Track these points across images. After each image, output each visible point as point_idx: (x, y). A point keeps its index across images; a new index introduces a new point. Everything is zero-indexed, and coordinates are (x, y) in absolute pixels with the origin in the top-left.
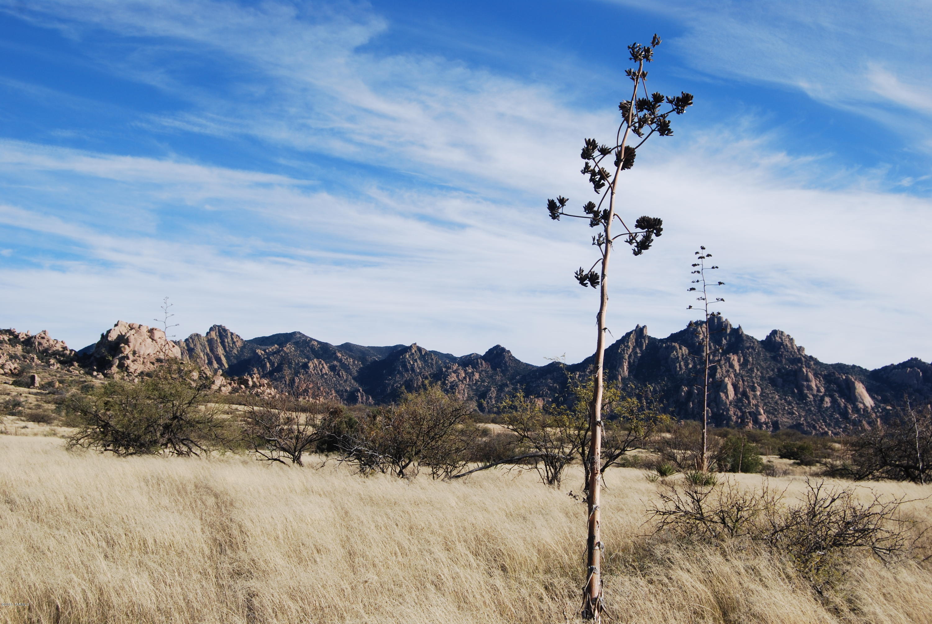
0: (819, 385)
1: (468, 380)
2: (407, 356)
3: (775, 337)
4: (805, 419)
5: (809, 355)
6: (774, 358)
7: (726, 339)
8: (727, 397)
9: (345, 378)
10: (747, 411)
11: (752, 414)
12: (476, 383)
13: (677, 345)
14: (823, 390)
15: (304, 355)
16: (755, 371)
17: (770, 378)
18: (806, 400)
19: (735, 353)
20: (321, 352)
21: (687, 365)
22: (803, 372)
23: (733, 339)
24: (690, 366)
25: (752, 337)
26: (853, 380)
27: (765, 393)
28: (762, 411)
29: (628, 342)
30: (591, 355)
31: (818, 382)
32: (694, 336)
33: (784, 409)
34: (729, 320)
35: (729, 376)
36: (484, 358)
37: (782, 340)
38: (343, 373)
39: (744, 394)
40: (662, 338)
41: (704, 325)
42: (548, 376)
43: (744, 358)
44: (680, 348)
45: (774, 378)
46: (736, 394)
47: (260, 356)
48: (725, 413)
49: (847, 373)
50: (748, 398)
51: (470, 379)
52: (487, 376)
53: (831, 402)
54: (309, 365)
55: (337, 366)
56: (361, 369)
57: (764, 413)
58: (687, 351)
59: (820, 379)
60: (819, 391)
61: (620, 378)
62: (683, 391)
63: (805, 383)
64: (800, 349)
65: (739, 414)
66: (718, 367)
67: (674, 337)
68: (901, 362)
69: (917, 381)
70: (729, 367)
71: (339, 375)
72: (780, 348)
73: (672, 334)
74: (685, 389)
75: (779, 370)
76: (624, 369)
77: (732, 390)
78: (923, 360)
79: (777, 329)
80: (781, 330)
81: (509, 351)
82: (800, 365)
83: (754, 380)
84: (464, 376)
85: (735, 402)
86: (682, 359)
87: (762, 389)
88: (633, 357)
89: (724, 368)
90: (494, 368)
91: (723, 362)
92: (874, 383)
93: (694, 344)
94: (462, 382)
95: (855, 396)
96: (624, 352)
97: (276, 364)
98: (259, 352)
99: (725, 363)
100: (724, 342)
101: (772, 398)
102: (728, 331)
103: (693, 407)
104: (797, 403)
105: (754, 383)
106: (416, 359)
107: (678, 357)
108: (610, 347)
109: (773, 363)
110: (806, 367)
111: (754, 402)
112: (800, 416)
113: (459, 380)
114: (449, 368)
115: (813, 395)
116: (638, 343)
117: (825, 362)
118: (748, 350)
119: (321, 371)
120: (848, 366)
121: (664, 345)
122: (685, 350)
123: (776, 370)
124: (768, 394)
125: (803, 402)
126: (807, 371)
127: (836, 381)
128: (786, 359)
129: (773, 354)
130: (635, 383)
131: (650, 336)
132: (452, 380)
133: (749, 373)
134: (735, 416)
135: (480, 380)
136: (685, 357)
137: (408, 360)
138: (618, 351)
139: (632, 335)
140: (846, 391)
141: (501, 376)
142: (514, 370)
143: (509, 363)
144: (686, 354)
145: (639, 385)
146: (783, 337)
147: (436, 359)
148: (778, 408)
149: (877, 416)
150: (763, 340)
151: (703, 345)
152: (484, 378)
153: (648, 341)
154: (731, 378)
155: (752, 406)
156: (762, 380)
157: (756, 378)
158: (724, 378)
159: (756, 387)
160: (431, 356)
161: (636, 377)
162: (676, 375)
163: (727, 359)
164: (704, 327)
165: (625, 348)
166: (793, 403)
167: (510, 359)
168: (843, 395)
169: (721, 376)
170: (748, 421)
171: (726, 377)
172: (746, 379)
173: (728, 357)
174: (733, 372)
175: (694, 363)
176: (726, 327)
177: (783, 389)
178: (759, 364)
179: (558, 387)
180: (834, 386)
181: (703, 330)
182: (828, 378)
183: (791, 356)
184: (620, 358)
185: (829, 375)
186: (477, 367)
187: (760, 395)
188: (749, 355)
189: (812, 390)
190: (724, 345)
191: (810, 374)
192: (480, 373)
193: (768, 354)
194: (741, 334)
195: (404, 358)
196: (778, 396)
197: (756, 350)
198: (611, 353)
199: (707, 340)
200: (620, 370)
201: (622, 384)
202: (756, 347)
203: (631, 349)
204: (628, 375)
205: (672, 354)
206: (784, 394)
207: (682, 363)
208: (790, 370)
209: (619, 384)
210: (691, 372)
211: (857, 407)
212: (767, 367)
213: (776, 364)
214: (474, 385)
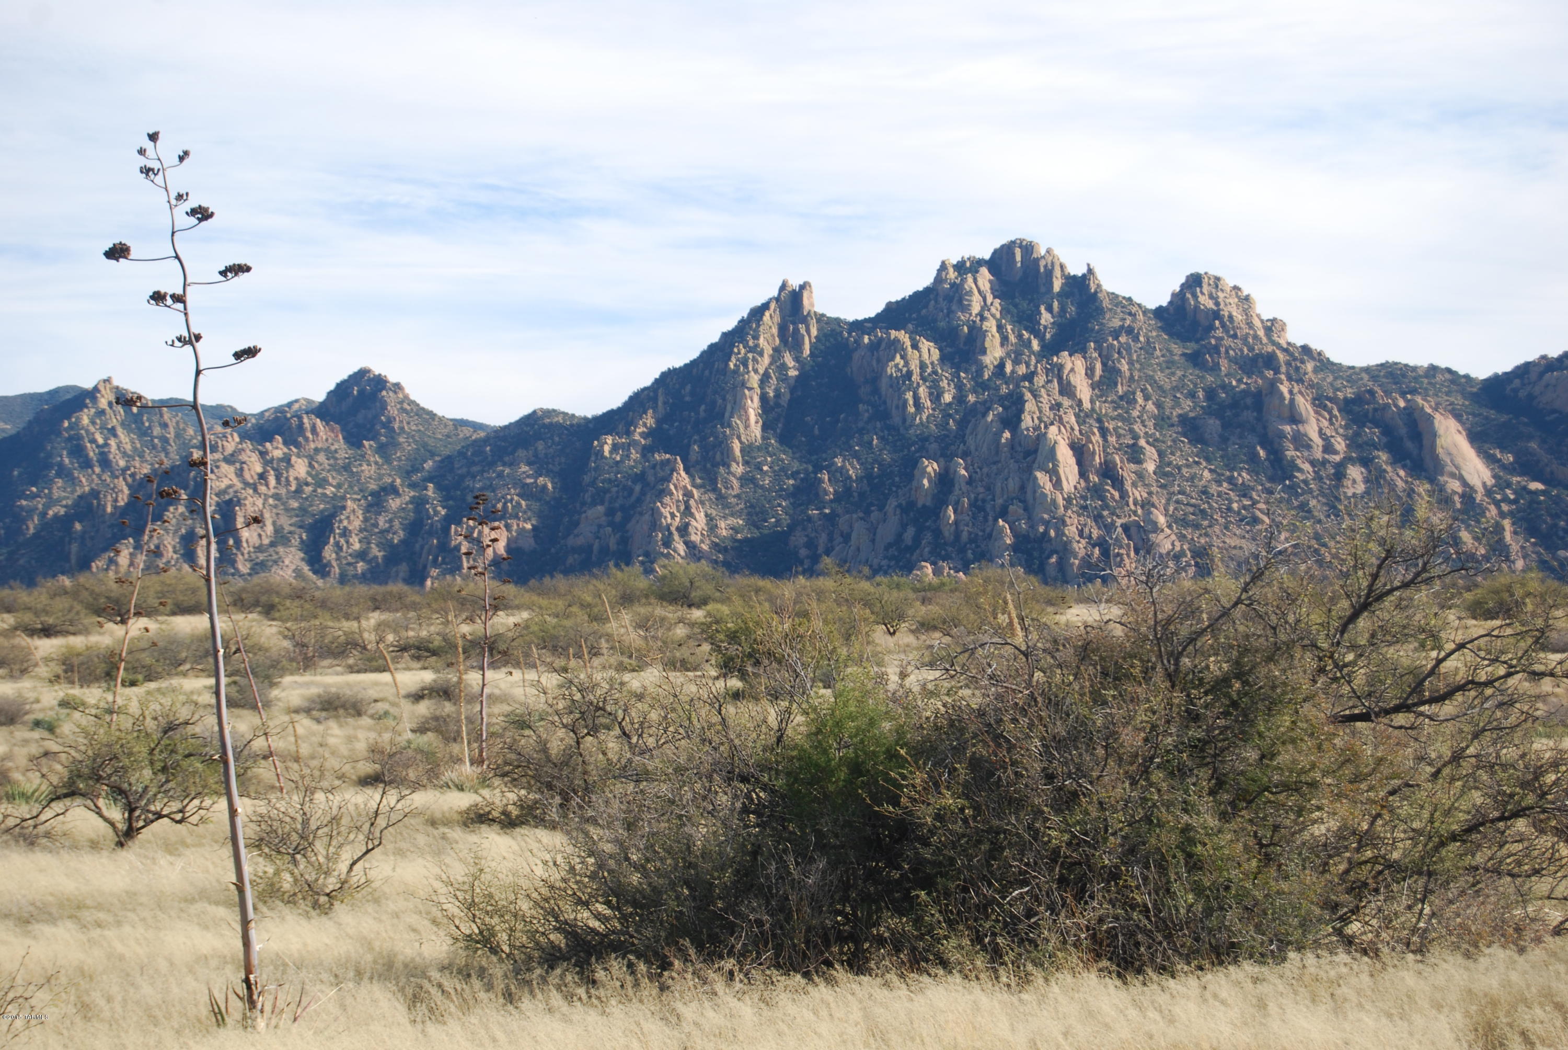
0: (1328, 433)
1: (272, 481)
2: (85, 421)
3: (1195, 296)
5: (1299, 343)
6: (1195, 359)
7: (1050, 309)
8: (1058, 484)
10: (1118, 522)
11: (1133, 531)
12: (299, 491)
14: (1340, 445)
16: (1140, 401)
17: (1183, 419)
18: (1291, 477)
19: (1079, 349)
21: (936, 396)
22: (1281, 394)
23: (1072, 309)
24: (948, 398)
25: (1130, 299)
26: (1429, 410)
27: (1169, 464)
29: (756, 338)
30: (648, 382)
31: (1326, 423)
32: (954, 307)
33: (1229, 509)
34: (1057, 251)
35: (1061, 418)
36: (323, 411)
37: (1217, 304)
39: (1109, 472)
40: (860, 318)
41: (984, 271)
42: (521, 453)
43: (1104, 364)
44: (915, 346)
45: (1194, 418)
46: (1083, 474)
48: (1052, 533)
49: (1413, 391)
50: (1118, 483)
51: (278, 478)
52: (333, 467)
53: (1367, 481)
57: (1170, 526)
58: (936, 354)
59: (1330, 413)
60: (1328, 448)
61: (736, 447)
62: (924, 472)
63: (1288, 428)
64: (1272, 326)
65: (1096, 533)
67: (895, 314)
70: (1061, 393)
72: (1212, 327)
73: (889, 305)
74: (932, 467)
75: (1211, 394)
76: (748, 419)
77: (1072, 461)
79: (1202, 272)
80: (1212, 272)
81: (398, 387)
82: (1269, 374)
83: (1135, 427)
84: (259, 469)
85: (1082, 497)
86: (924, 379)
87: (1161, 454)
88: (774, 381)
89: (1045, 398)
90: (354, 441)
91: (1040, 380)
92: (1492, 414)
93: (955, 331)
94: (255, 490)
95: (1436, 458)
96: (746, 365)
99: (1049, 381)
100: (1046, 318)
101: (1192, 478)
102: (1057, 285)
103: (956, 522)
104: (1265, 491)
105: (1136, 437)
106: (113, 428)
107: (909, 374)
108: (703, 354)
109: (1192, 373)
110: (1290, 379)
111: (1137, 494)
112: (1276, 528)
113: (246, 484)
114: (212, 449)
115: (1313, 463)
116: (788, 339)
117: (1347, 362)
118: (1116, 338)
120: (1414, 369)
121: (866, 339)
122: (929, 351)
123: (1201, 394)
124: (1179, 468)
125: (1283, 486)
126: (1291, 392)
127: (1378, 417)
128: (1230, 360)
129: (1191, 347)
130: (782, 461)
131: (823, 315)
132: (223, 486)
133: (1122, 408)
134: (1083, 541)
135: (309, 479)
136: (929, 370)
137: (87, 431)
138: (727, 365)
139: (767, 314)
140: (1409, 445)
141: (376, 463)
142: (415, 441)
143: (401, 422)
144: (932, 363)
145: (796, 466)
146: (1220, 294)
147: (177, 423)
148: (1211, 507)
149: (1502, 515)
150: (1161, 307)
151: (983, 334)
152: (324, 474)
153: (818, 330)
154: (1068, 426)
155: (1133, 507)
156: (1162, 428)
157: (1143, 422)
158: (1046, 427)
159: (1142, 448)
160: (162, 416)
161: (785, 440)
162: (907, 429)
163: (1052, 370)
164: (985, 276)
165: (750, 355)
166: (1253, 489)
167: (404, 410)
168: (1399, 457)
169: (1036, 421)
170: (1122, 551)
171: (1052, 424)
172: (1111, 427)
173: (1056, 364)
174: (1071, 407)
175: (960, 387)
176: (1049, 273)
177: (1222, 450)
178: (1151, 380)
179: (550, 486)
180: (1372, 433)
181: (982, 288)
182: (1356, 408)
183: (1245, 350)
184: (735, 387)
185: (1358, 400)
186: (301, 439)
187: (1155, 473)
188: (1119, 353)
189: (1309, 447)
190: (1045, 327)
191: (1300, 400)
192: (311, 459)
193: (1177, 349)
194: (1096, 292)
195: (75, 426)
196: (1211, 471)
197: (1142, 339)
198: (707, 373)
199: (993, 316)
200: (736, 420)
201: (746, 463)
202: (1141, 328)
203: (766, 356)
204: (763, 438)
205: (891, 364)
206: (1226, 465)
207: (923, 391)
208: (1243, 391)
209: (734, 465)
210: (950, 416)
211: (1442, 489)
212: (1173, 389)
213: (1202, 378)
214: (293, 498)
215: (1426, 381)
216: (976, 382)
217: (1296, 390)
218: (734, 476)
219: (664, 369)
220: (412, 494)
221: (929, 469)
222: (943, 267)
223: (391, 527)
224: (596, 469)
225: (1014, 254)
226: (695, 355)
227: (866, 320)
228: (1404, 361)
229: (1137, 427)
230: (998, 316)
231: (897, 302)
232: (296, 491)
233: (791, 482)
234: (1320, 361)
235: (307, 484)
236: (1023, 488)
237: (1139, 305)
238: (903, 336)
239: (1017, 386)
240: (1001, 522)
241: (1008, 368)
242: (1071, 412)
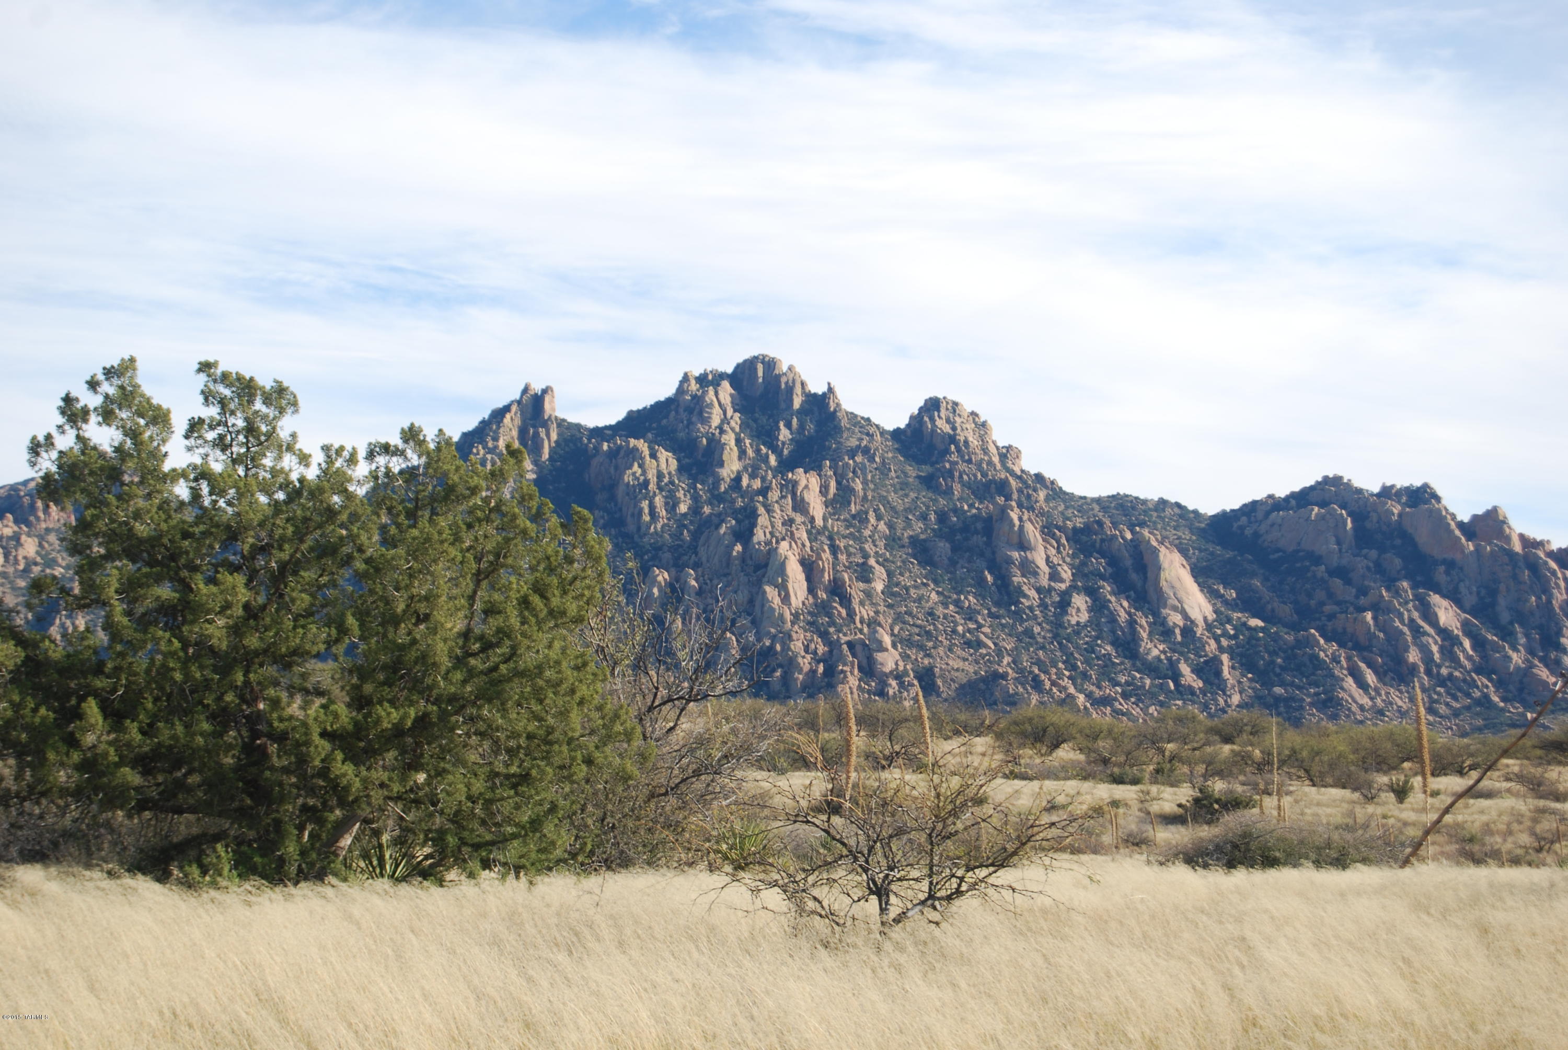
0: (1055, 561)
3: (932, 420)
4: (1014, 662)
5: (1033, 472)
6: (928, 482)
7: (788, 426)
8: (786, 599)
10: (844, 639)
11: (859, 648)
12: (27, 570)
14: (1066, 573)
16: (873, 520)
17: (914, 541)
18: (1016, 603)
19: (814, 466)
21: (672, 505)
22: (1012, 520)
23: (811, 427)
24: (683, 508)
25: (868, 420)
26: (1154, 543)
27: (897, 584)
28: (887, 640)
29: (496, 439)
31: (1054, 551)
32: (694, 419)
33: (954, 631)
34: (798, 369)
35: (792, 536)
37: (954, 429)
39: (837, 590)
40: (601, 425)
41: (726, 384)
43: (839, 483)
44: (653, 456)
45: (924, 540)
46: (811, 590)
48: (778, 647)
49: (1142, 524)
50: (846, 600)
51: (6, 556)
53: (1090, 610)
57: (894, 645)
58: (674, 464)
59: (1058, 542)
60: (1054, 576)
62: (654, 581)
63: (1015, 555)
64: (1007, 453)
65: (821, 649)
67: (635, 422)
68: (1297, 489)
69: (1339, 543)
70: (795, 509)
72: (947, 451)
73: (631, 413)
74: (662, 576)
75: (942, 517)
77: (801, 577)
78: (1357, 483)
79: (941, 396)
80: (951, 397)
82: (1001, 500)
83: (866, 546)
85: (810, 613)
86: (660, 488)
87: (890, 574)
89: (778, 513)
91: (774, 495)
92: (1218, 550)
93: (694, 443)
95: (1159, 591)
99: (783, 497)
100: (784, 434)
101: (919, 600)
102: (797, 402)
104: (991, 615)
105: (866, 556)
107: (646, 483)
109: (925, 496)
110: (1020, 506)
111: (864, 612)
112: (999, 652)
115: (1039, 590)
116: (528, 441)
117: (1079, 492)
118: (852, 457)
120: (1145, 502)
121: (605, 446)
122: (667, 461)
123: (933, 517)
124: (907, 589)
125: (1009, 611)
126: (1020, 519)
127: (1104, 549)
128: (963, 484)
129: (926, 470)
131: (564, 420)
133: (854, 527)
134: (809, 657)
135: (39, 559)
136: (666, 480)
139: (508, 416)
140: (1134, 576)
144: (670, 473)
146: (957, 419)
148: (936, 629)
149: (1221, 649)
150: (898, 429)
151: (722, 447)
152: (54, 554)
153: (559, 434)
154: (799, 542)
155: (859, 625)
156: (892, 549)
157: (874, 542)
158: (777, 542)
159: (871, 567)
162: (641, 537)
163: (786, 486)
164: (726, 389)
165: (489, 456)
166: (979, 613)
168: (1123, 587)
169: (768, 536)
170: (847, 668)
171: (783, 539)
172: (842, 545)
173: (791, 480)
174: (804, 523)
175: (696, 498)
176: (790, 390)
177: (951, 573)
178: (884, 500)
180: (1098, 563)
181: (723, 401)
182: (1084, 538)
183: (979, 476)
185: (1087, 530)
186: (32, 518)
187: (883, 592)
188: (854, 472)
189: (1035, 574)
190: (784, 443)
191: (1029, 527)
192: (41, 538)
193: (912, 471)
194: (835, 411)
196: (938, 593)
197: (877, 459)
199: (733, 429)
202: (877, 449)
205: (629, 472)
206: (954, 588)
207: (659, 501)
208: (974, 516)
210: (685, 526)
211: (1164, 623)
212: (905, 510)
213: (935, 501)
214: (21, 577)
215: (1155, 514)
216: (712, 494)
217: (1025, 517)
221: (660, 578)
222: (686, 378)
225: (756, 369)
227: (606, 428)
228: (1135, 494)
229: (868, 547)
230: (737, 429)
231: (638, 411)
232: (24, 571)
234: (1053, 489)
235: (36, 564)
236: (751, 601)
237: (877, 426)
238: (642, 445)
239: (752, 500)
240: (728, 635)
241: (745, 482)
242: (803, 528)
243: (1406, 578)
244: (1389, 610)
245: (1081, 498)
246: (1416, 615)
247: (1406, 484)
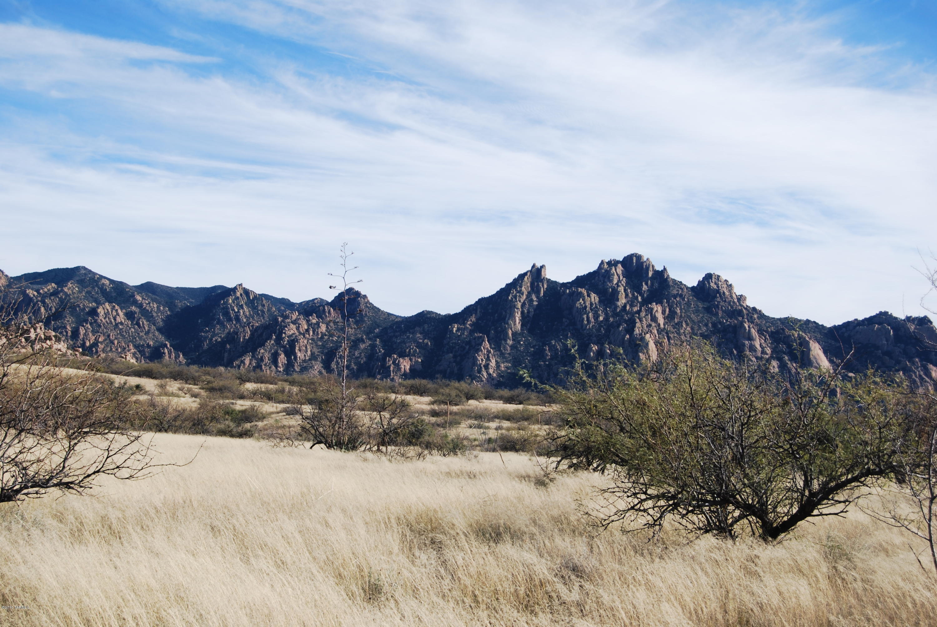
0: (764, 345)
1: (311, 333)
2: (230, 301)
3: (709, 283)
5: (751, 306)
6: (708, 310)
7: (647, 284)
8: (648, 359)
9: (147, 328)
12: (322, 338)
13: (584, 291)
14: (769, 351)
15: (92, 297)
16: (684, 326)
17: (702, 335)
19: (659, 302)
20: (114, 294)
21: (596, 317)
22: (745, 327)
23: (656, 285)
24: (601, 318)
25: (681, 282)
26: (807, 339)
29: (521, 287)
30: (473, 302)
31: (763, 341)
32: (606, 280)
34: (651, 260)
35: (651, 332)
36: (333, 304)
37: (718, 287)
38: (144, 322)
40: (565, 282)
41: (620, 265)
42: (417, 329)
43: (670, 309)
44: (589, 295)
45: (707, 335)
46: (659, 355)
47: (31, 299)
49: (800, 330)
51: (314, 332)
52: (336, 329)
53: (779, 367)
54: (99, 311)
55: (135, 313)
56: (168, 317)
58: (597, 299)
59: (765, 337)
60: (763, 352)
61: (510, 332)
62: (591, 350)
63: (747, 342)
64: (741, 298)
66: (638, 320)
67: (580, 281)
68: (868, 316)
69: (887, 341)
70: (651, 320)
71: (138, 324)
72: (716, 297)
73: (578, 277)
74: (595, 348)
75: (714, 325)
76: (515, 321)
77: (655, 349)
78: (895, 315)
79: (712, 273)
80: (717, 273)
81: (365, 296)
82: (740, 319)
84: (306, 327)
86: (591, 309)
88: (527, 306)
89: (645, 322)
90: (345, 318)
91: (643, 314)
92: (834, 343)
93: (606, 290)
94: (304, 336)
95: (809, 359)
96: (516, 299)
97: (54, 309)
98: (31, 293)
99: (647, 315)
100: (645, 287)
102: (650, 274)
105: (682, 341)
106: (242, 305)
107: (586, 307)
108: (497, 292)
109: (706, 316)
110: (748, 322)
113: (300, 333)
114: (287, 317)
115: (757, 358)
116: (534, 288)
117: (771, 315)
118: (675, 299)
119: (115, 320)
120: (800, 321)
121: (568, 291)
122: (594, 298)
123: (710, 325)
126: (749, 327)
127: (785, 341)
128: (723, 311)
129: (706, 304)
130: (529, 340)
131: (550, 280)
132: (291, 333)
133: (677, 328)
135: (327, 333)
136: (594, 306)
137: (231, 305)
138: (508, 298)
139: (526, 277)
140: (798, 353)
141: (355, 328)
142: (371, 320)
143: (366, 311)
144: (595, 303)
145: (535, 343)
146: (719, 283)
147: (269, 305)
150: (694, 286)
151: (618, 293)
152: (333, 331)
153: (547, 285)
154: (654, 335)
156: (693, 338)
157: (685, 335)
158: (645, 334)
160: (262, 301)
161: (531, 331)
162: (583, 330)
163: (648, 310)
164: (620, 268)
165: (518, 294)
167: (367, 307)
168: (793, 358)
169: (640, 331)
171: (647, 333)
172: (672, 336)
173: (650, 308)
174: (655, 326)
175: (606, 314)
176: (647, 268)
178: (689, 317)
179: (429, 343)
180: (783, 347)
181: (618, 273)
182: (776, 336)
183: (730, 308)
184: (511, 307)
185: (777, 332)
186: (323, 316)
188: (676, 305)
189: (755, 351)
190: (644, 291)
191: (753, 331)
192: (327, 325)
193: (700, 305)
194: (667, 278)
195: (226, 303)
197: (686, 299)
198: (499, 300)
199: (623, 285)
200: (511, 322)
201: (513, 340)
202: (686, 295)
203: (524, 295)
204: (521, 329)
205: (578, 302)
207: (591, 315)
208: (728, 325)
209: (509, 340)
210: (602, 326)
211: (811, 373)
212: (698, 322)
213: (711, 318)
214: (320, 341)
215: (805, 326)
216: (614, 313)
217: (751, 326)
218: (508, 345)
219: (480, 297)
220: (370, 342)
221: (594, 348)
222: (602, 262)
223: (360, 356)
224: (450, 338)
225: (633, 260)
226: (494, 292)
227: (567, 283)
228: (796, 317)
229: (683, 337)
230: (624, 285)
231: (581, 276)
233: (532, 349)
234: (760, 314)
235: (326, 335)
237: (685, 285)
239: (633, 316)
241: (628, 308)
242: (655, 328)
243: (917, 357)
244: (910, 370)
245: (772, 318)
246: (922, 373)
247: (917, 316)
